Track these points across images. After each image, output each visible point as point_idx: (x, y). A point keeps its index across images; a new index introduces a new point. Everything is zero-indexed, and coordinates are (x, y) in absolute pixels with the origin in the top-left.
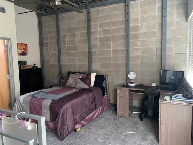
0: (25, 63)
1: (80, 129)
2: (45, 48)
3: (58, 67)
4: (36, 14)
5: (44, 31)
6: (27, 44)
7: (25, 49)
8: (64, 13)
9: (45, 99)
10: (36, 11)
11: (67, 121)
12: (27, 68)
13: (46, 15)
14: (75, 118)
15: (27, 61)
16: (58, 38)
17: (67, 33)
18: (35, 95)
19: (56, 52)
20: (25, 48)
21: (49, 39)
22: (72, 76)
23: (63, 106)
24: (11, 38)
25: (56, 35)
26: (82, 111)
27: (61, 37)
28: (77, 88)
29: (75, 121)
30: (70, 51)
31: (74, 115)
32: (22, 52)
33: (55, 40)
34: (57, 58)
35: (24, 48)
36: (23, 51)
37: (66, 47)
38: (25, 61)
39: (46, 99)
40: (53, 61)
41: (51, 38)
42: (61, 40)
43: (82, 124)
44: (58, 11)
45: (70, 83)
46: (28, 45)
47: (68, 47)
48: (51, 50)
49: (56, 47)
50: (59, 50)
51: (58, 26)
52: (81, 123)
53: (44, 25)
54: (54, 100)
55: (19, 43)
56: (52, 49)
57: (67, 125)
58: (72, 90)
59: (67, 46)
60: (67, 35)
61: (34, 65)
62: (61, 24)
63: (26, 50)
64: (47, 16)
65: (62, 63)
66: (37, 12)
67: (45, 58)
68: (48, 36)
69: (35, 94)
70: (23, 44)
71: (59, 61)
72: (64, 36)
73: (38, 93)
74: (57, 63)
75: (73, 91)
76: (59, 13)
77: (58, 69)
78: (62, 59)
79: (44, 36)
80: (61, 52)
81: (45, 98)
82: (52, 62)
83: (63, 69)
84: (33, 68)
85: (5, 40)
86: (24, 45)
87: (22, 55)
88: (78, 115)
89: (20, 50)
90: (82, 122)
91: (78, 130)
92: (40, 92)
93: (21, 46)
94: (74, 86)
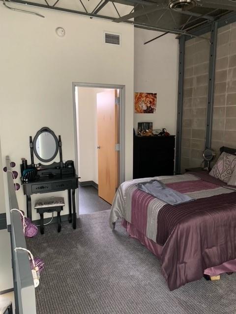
0: (149, 125)
1: (218, 278)
2: (186, 99)
3: (205, 135)
4: (176, 38)
5: (187, 68)
6: (156, 94)
7: (153, 102)
8: (229, 25)
9: (155, 197)
10: (176, 34)
11: (187, 255)
12: (150, 134)
13: (193, 37)
14: (206, 253)
15: (152, 123)
16: (211, 79)
17: (229, 67)
18: (143, 186)
19: (204, 106)
20: (152, 100)
21: (195, 82)
22: (225, 158)
23: (180, 223)
24: (124, 86)
25: (208, 73)
26: (226, 243)
27: (217, 77)
28: (229, 186)
29: (207, 260)
30: (231, 104)
31: (206, 247)
32: (148, 107)
33: (205, 84)
34: (204, 118)
35: (150, 101)
36: (149, 105)
37: (224, 95)
38: (149, 123)
39: (156, 199)
40: (197, 124)
41: (199, 80)
42: (216, 83)
43: (225, 268)
44: (216, 23)
45: (218, 172)
46: (157, 96)
47: (229, 96)
48: (197, 103)
49: (206, 96)
50: (210, 102)
51: (212, 55)
52: (224, 266)
53: (188, 57)
54: (169, 204)
55: (143, 93)
56: (198, 100)
57: (185, 263)
58: (217, 189)
59: (226, 94)
60: (230, 70)
61: (163, 129)
62: (220, 49)
63: (154, 104)
64: (195, 38)
65: (214, 128)
66: (180, 34)
67: (185, 118)
68: (194, 76)
69: (144, 183)
70: (149, 94)
71: (209, 125)
72: (224, 74)
73: (151, 182)
74: (204, 128)
75: (220, 191)
76: (218, 27)
77: (204, 140)
78: (214, 121)
79: (187, 77)
80: (215, 106)
81: (155, 195)
82: (195, 126)
83: (214, 140)
84: (160, 135)
85: (118, 88)
86: (151, 95)
87: (147, 113)
88: (215, 248)
89: (144, 104)
90: (226, 264)
91: (213, 278)
92: (154, 180)
93: (146, 97)
94: (226, 180)
